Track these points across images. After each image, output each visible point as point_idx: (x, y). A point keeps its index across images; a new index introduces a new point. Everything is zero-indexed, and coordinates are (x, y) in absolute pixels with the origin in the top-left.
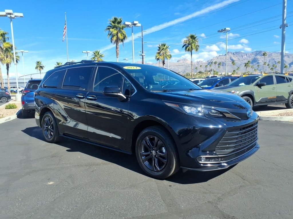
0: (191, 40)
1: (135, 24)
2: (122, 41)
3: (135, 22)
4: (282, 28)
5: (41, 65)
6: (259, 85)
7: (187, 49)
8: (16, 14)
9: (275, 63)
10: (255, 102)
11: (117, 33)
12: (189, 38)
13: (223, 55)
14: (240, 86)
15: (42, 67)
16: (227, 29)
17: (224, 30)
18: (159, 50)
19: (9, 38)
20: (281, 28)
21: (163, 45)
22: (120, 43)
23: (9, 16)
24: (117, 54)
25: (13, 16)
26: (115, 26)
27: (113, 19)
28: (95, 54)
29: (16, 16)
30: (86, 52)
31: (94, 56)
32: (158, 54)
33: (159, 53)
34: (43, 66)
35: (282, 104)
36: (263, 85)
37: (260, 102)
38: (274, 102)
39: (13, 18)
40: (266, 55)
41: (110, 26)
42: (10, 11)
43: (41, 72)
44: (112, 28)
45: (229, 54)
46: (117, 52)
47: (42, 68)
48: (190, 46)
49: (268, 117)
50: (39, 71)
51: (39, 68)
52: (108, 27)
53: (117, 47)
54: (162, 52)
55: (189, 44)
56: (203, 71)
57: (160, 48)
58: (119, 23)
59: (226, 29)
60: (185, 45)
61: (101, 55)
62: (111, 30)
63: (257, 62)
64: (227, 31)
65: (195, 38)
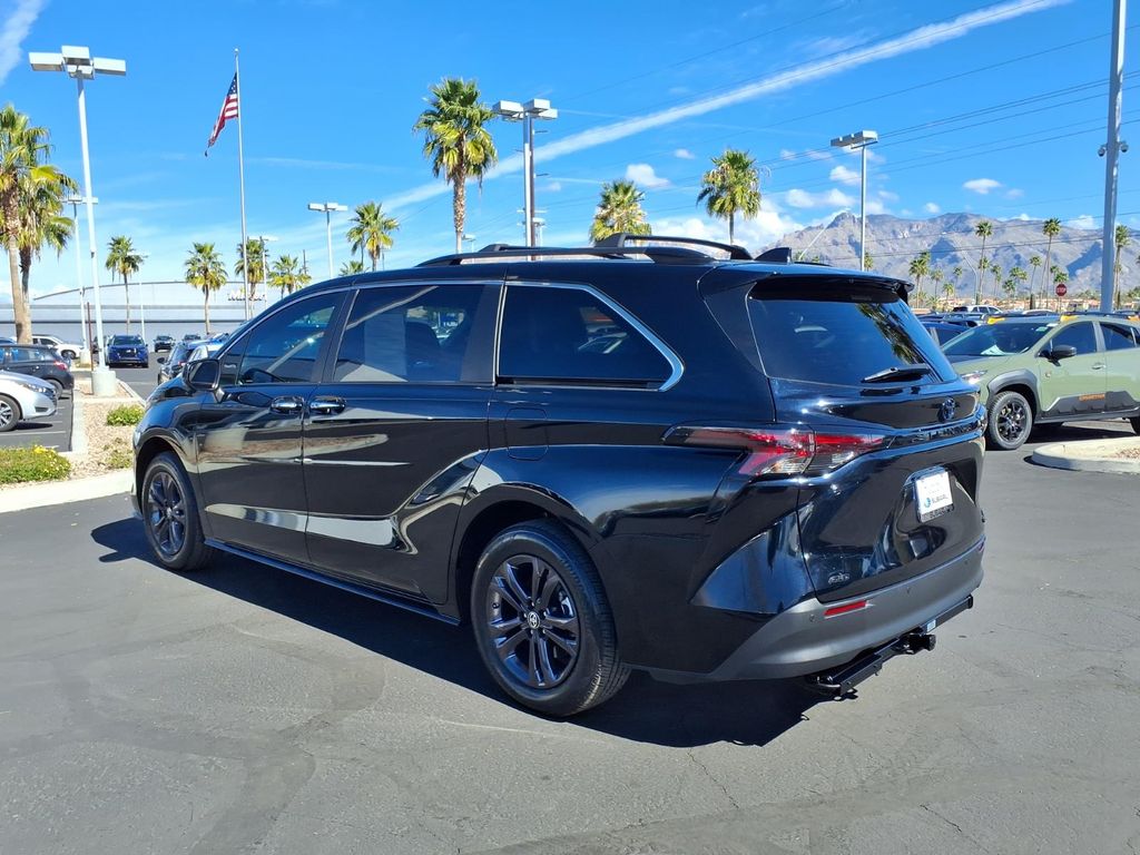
0: (731, 172)
1: (535, 111)
2: (478, 169)
3: (539, 103)
4: (1105, 155)
5: (129, 254)
6: (1053, 356)
7: (717, 207)
8: (101, 63)
9: (1016, 261)
10: (1038, 410)
11: (460, 139)
12: (724, 165)
13: (820, 227)
14: (986, 356)
15: (131, 262)
16: (866, 134)
17: (856, 140)
18: (604, 207)
19: (50, 148)
20: (1101, 155)
21: (621, 191)
22: (469, 180)
23: (72, 69)
24: (458, 221)
25: (86, 70)
26: (452, 111)
27: (443, 87)
28: (362, 215)
29: (97, 70)
30: (322, 207)
31: (357, 224)
32: (599, 221)
33: (604, 219)
34: (138, 257)
35: (1121, 419)
36: (1066, 354)
37: (1055, 412)
38: (1098, 411)
39: (86, 76)
40: (989, 233)
41: (433, 113)
42: (81, 52)
43: (128, 281)
44: (444, 121)
45: (846, 224)
46: (456, 212)
47: (134, 266)
48: (726, 196)
49: (1102, 462)
50: (122, 276)
51: (120, 264)
52: (426, 115)
53: (456, 193)
54: (615, 215)
55: (722, 188)
57: (607, 198)
58: (469, 100)
60: (705, 192)
61: (384, 219)
62: (438, 127)
63: (949, 257)
64: (865, 143)
65: (746, 165)
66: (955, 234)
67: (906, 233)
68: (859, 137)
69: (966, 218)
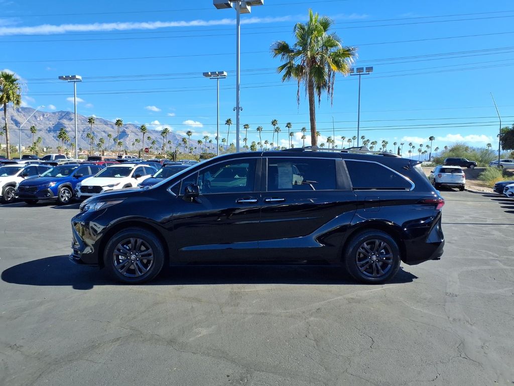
16: (77, 77)
17: (71, 78)
64: (75, 80)
65: (15, 80)
66: (65, 120)
67: (41, 117)
68: (74, 77)
69: (70, 114)
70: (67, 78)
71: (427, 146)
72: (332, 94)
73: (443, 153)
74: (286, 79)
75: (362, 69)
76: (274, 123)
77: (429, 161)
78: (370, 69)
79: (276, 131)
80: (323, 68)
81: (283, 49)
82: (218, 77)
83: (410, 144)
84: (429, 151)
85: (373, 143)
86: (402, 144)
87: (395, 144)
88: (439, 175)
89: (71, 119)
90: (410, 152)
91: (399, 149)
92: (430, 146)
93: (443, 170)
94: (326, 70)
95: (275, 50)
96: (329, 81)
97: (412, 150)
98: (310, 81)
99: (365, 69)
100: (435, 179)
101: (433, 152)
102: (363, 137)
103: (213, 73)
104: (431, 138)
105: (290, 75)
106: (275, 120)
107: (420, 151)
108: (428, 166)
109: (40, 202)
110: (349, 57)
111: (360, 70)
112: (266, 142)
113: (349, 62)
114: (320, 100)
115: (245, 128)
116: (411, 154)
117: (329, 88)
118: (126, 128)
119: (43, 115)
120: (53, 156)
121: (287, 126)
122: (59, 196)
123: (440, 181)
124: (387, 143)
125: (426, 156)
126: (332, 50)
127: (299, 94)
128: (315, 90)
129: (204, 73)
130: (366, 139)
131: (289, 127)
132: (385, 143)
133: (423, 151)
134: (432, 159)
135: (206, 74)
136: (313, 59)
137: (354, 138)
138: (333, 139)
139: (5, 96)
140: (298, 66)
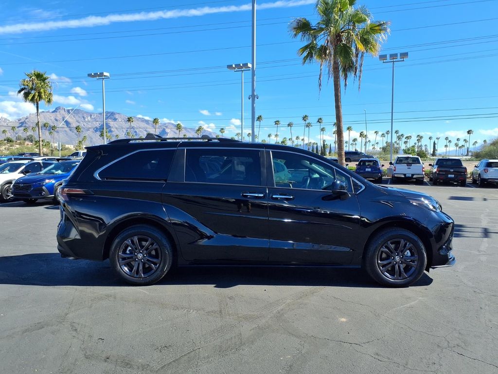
0: (37, 81)
7: (30, 97)
12: (33, 77)
13: (48, 112)
16: (105, 74)
17: (99, 76)
45: (61, 112)
48: (34, 93)
55: (32, 89)
56: (14, 139)
59: (103, 73)
60: (22, 90)
64: (103, 77)
65: (45, 79)
66: (110, 120)
67: (89, 118)
68: (101, 74)
69: (115, 114)
70: (96, 75)
71: (465, 140)
72: (360, 77)
73: (484, 147)
74: (307, 61)
75: (396, 55)
76: (305, 118)
77: (467, 155)
78: (404, 55)
79: (307, 126)
80: (350, 48)
81: (303, 27)
82: (243, 69)
83: (447, 138)
84: (467, 145)
85: (407, 138)
86: (438, 139)
87: (430, 138)
88: (485, 170)
89: (115, 119)
90: (446, 146)
91: (434, 144)
92: (468, 140)
93: (489, 165)
94: (354, 50)
95: (295, 28)
96: (357, 61)
97: (448, 144)
98: (336, 63)
99: (399, 55)
100: (479, 175)
101: (471, 147)
102: (397, 132)
103: (238, 66)
104: (469, 132)
105: (312, 56)
106: (306, 116)
107: (456, 145)
108: (467, 161)
109: (39, 201)
110: (380, 33)
111: (394, 56)
112: (297, 138)
113: (380, 39)
114: (346, 85)
115: (276, 124)
116: (448, 148)
117: (356, 69)
118: (166, 127)
119: (91, 116)
120: (80, 152)
121: (318, 121)
122: (55, 194)
123: (486, 176)
124: (421, 137)
125: (464, 150)
126: (360, 27)
127: (321, 79)
128: (341, 73)
129: (228, 66)
130: (400, 134)
131: (320, 122)
132: (420, 138)
133: (460, 145)
134: (470, 154)
135: (230, 67)
136: (338, 37)
137: (388, 133)
138: (365, 134)
139: (37, 94)
140: (322, 46)
